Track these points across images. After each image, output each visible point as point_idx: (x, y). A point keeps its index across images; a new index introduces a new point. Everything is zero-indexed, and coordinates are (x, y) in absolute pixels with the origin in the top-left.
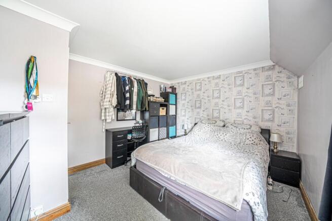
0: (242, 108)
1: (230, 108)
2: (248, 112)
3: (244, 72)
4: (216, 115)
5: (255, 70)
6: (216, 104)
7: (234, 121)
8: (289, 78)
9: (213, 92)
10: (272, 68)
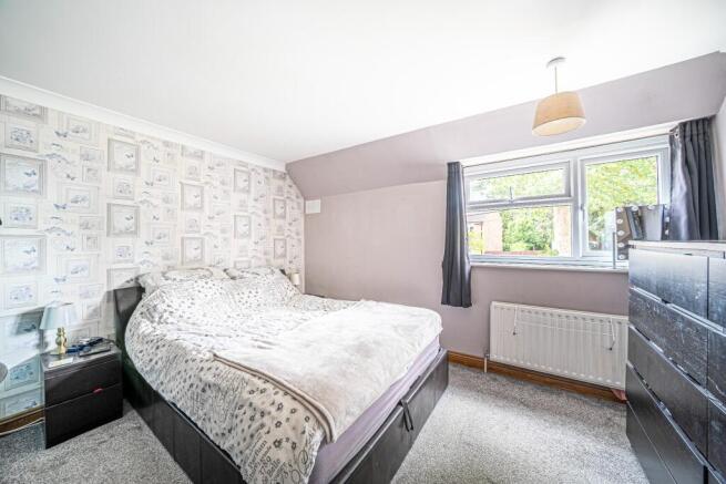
0: (249, 236)
1: (226, 235)
2: (256, 243)
3: (250, 167)
4: (191, 253)
5: (265, 170)
6: (193, 225)
7: (235, 263)
8: (297, 197)
9: (182, 189)
10: (283, 177)
